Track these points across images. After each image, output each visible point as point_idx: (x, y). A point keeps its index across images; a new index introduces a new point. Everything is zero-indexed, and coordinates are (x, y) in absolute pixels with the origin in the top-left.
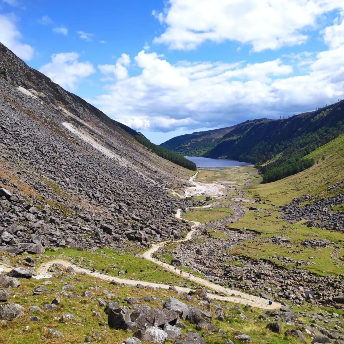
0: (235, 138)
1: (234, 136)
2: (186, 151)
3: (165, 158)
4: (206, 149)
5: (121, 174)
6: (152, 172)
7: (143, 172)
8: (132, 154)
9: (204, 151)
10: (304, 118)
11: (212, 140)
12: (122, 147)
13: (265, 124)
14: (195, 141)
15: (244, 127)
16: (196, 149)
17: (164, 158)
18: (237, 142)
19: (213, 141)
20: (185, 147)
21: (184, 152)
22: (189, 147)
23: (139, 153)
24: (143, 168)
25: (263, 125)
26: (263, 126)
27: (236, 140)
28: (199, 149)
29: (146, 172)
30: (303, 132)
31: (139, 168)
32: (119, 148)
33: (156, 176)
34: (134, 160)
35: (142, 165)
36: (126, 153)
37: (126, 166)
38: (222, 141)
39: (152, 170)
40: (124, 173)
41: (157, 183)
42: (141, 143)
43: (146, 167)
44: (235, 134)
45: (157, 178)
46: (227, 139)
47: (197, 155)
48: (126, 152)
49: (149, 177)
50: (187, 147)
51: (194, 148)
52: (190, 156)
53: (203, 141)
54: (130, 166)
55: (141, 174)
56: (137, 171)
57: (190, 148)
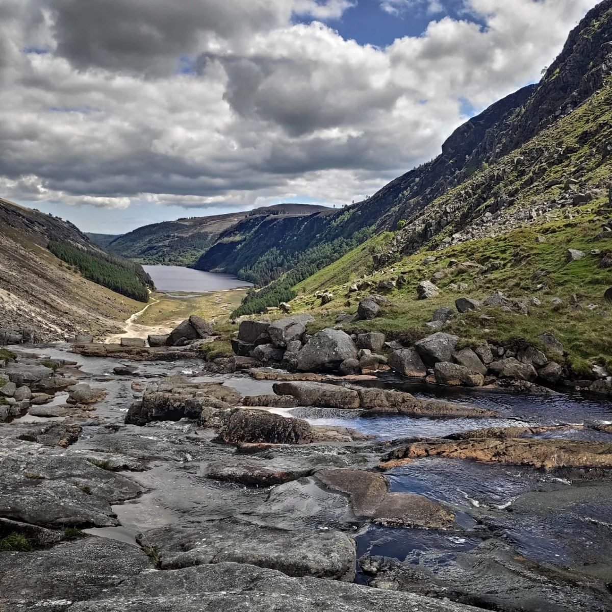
0: (238, 238)
1: (236, 234)
2: (160, 254)
3: (98, 282)
4: (195, 252)
5: (3, 323)
6: (60, 313)
7: (44, 316)
8: (32, 285)
9: (192, 255)
10: (326, 219)
11: (207, 236)
12: (14, 274)
13: (278, 220)
14: (177, 237)
15: (252, 221)
16: (178, 251)
17: (95, 282)
18: (240, 246)
19: (210, 237)
20: (159, 247)
21: (157, 255)
22: (166, 246)
23: (47, 279)
24: (46, 309)
25: (276, 222)
26: (275, 225)
27: (239, 242)
28: (184, 252)
29: (49, 315)
30: (321, 240)
31: (38, 310)
32: (8, 277)
33: (64, 320)
34: (33, 295)
35: (45, 302)
36: (20, 285)
37: (15, 309)
38: (218, 242)
39: (61, 311)
40: (9, 322)
41: (63, 332)
42: (57, 256)
43: (51, 306)
44: (237, 232)
45: (67, 322)
46: (226, 240)
47: (178, 263)
48: (21, 282)
49: (53, 322)
50: (162, 246)
51: (176, 249)
52: (165, 265)
53: (193, 236)
54: (22, 307)
55: (39, 318)
56: (33, 315)
57: (168, 249)
